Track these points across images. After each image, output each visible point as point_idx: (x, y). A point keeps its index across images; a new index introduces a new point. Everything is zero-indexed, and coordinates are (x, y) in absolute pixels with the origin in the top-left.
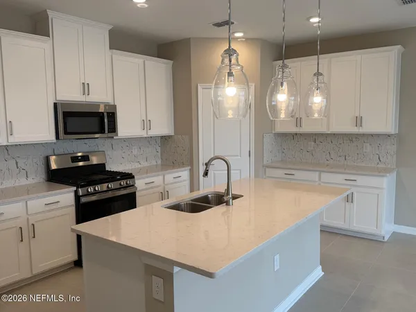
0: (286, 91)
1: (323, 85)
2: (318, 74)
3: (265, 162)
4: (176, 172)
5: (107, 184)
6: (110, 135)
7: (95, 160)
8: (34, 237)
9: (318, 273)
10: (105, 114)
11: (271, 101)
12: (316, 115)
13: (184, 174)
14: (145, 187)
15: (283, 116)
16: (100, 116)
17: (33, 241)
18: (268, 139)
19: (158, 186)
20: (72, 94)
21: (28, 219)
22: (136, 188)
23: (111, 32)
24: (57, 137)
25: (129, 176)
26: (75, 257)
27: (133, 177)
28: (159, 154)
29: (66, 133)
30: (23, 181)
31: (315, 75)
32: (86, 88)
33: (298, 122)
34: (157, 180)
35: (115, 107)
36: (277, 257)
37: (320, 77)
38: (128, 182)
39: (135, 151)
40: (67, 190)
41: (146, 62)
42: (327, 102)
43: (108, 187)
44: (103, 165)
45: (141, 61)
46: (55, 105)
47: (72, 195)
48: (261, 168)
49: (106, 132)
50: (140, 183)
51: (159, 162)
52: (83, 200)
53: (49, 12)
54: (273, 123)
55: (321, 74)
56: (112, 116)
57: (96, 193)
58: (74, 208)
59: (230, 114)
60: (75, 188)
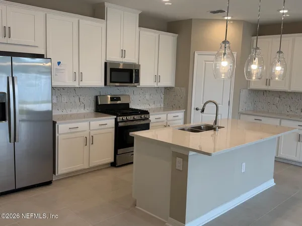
0: (257, 63)
1: (282, 59)
2: (280, 52)
3: (240, 110)
4: (175, 113)
5: (133, 116)
6: (136, 84)
7: (123, 101)
8: (92, 144)
9: (271, 183)
10: (134, 71)
11: (247, 69)
12: (277, 79)
13: (180, 114)
14: (155, 121)
15: (254, 78)
16: (131, 71)
17: (91, 146)
18: (244, 94)
19: (163, 121)
20: (115, 57)
21: (90, 132)
22: (150, 121)
23: (140, 15)
24: (105, 84)
25: (146, 112)
26: (112, 160)
27: (148, 113)
28: (163, 100)
29: (111, 82)
30: (82, 111)
31: (278, 52)
32: (123, 53)
33: (268, 82)
34: (163, 116)
35: (139, 66)
36: (244, 164)
37: (281, 54)
38: (142, 116)
39: (147, 97)
40: (109, 117)
41: (160, 35)
42: (284, 70)
43: (134, 118)
44: (128, 104)
45: (157, 35)
46: (106, 64)
47: (113, 121)
48: (237, 114)
49: (134, 82)
50: (152, 118)
51: (162, 106)
52: (120, 124)
53: (106, 4)
54: (248, 82)
55: (282, 53)
56: (138, 72)
57: (128, 121)
58: (114, 129)
59: (223, 76)
60: (115, 117)
